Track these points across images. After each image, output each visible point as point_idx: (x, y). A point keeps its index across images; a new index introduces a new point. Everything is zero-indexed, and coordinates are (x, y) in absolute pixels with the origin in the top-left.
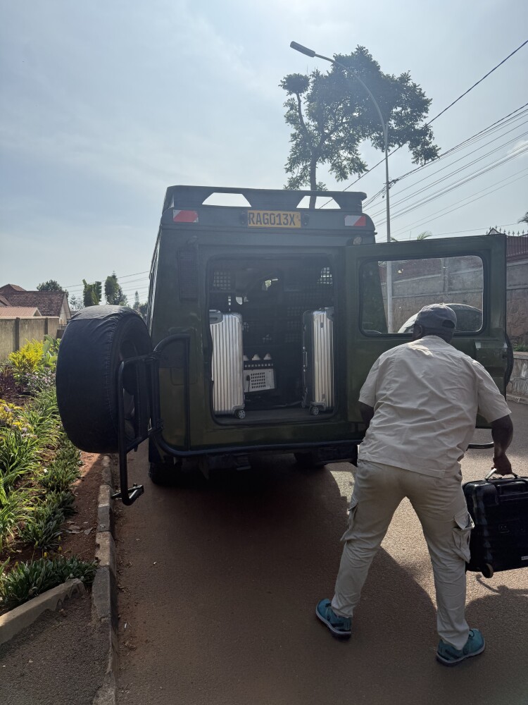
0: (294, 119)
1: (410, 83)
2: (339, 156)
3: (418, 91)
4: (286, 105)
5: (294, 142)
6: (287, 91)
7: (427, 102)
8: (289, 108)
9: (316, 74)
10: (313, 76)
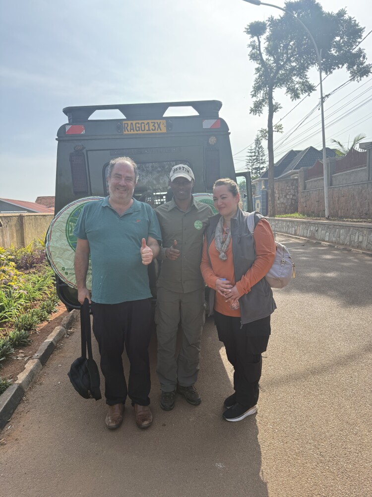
0: (255, 56)
1: (346, 17)
2: (292, 82)
3: (353, 22)
4: (249, 46)
5: (258, 75)
6: (250, 35)
7: (361, 30)
8: (251, 49)
9: (271, 20)
10: (269, 21)
